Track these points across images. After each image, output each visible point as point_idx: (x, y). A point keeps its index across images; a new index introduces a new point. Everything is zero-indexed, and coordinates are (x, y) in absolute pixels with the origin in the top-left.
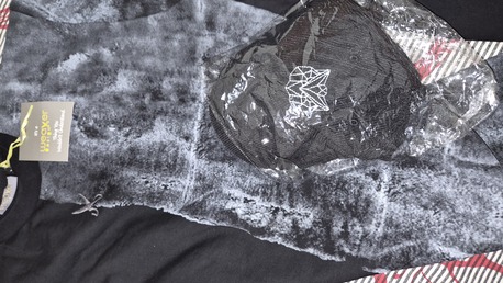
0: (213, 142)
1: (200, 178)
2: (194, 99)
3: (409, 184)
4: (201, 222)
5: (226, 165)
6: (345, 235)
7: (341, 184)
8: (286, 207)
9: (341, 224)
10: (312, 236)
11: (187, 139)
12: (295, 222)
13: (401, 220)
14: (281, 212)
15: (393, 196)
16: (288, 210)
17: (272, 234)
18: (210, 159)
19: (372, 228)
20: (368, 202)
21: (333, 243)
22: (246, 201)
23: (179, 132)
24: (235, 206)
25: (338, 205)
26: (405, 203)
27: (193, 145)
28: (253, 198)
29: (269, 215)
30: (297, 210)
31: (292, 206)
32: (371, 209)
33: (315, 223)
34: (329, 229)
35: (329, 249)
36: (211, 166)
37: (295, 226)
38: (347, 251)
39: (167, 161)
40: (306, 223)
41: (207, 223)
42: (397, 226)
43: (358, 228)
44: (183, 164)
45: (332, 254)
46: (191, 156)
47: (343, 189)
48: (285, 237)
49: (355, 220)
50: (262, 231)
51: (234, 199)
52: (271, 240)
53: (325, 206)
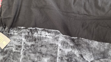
0: (55, 48)
1: (58, 40)
2: (60, 58)
3: (19, 43)
4: (54, 30)
5: (52, 43)
6: (28, 33)
7: (30, 41)
8: (39, 36)
9: (30, 34)
10: (34, 31)
11: (60, 49)
12: (37, 33)
13: (19, 36)
14: (40, 34)
15: (22, 40)
16: (39, 35)
17: (41, 30)
18: (55, 44)
19: (24, 34)
20: (25, 38)
21: (30, 31)
22: (46, 36)
23: (62, 51)
24: (48, 34)
25: (30, 37)
26: (19, 39)
27: (59, 48)
28: (45, 37)
29: (42, 33)
30: (37, 35)
31: (38, 36)
32: (25, 37)
33: (34, 33)
34: (32, 33)
35: (31, 30)
36: (55, 43)
37: (37, 32)
38: (28, 30)
39: (65, 44)
40: (36, 33)
41: (53, 30)
42: (20, 35)
43: (26, 34)
44: (62, 43)
45: (30, 29)
46: (60, 45)
47: (29, 40)
48: (39, 30)
49: (27, 35)
50: (43, 30)
51: (49, 35)
52: (41, 29)
53: (33, 37)
